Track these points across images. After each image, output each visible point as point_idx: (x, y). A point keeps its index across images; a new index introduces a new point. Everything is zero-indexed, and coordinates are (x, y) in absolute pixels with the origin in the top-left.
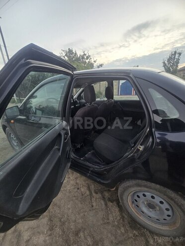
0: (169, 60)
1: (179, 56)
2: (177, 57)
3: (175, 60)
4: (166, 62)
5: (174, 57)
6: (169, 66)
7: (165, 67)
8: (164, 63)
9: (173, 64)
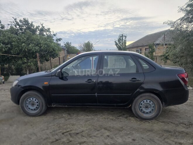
0: (119, 41)
1: (125, 38)
2: (124, 39)
3: (123, 41)
4: (117, 42)
5: (122, 39)
6: (120, 45)
7: (117, 46)
8: (116, 42)
9: (122, 43)
